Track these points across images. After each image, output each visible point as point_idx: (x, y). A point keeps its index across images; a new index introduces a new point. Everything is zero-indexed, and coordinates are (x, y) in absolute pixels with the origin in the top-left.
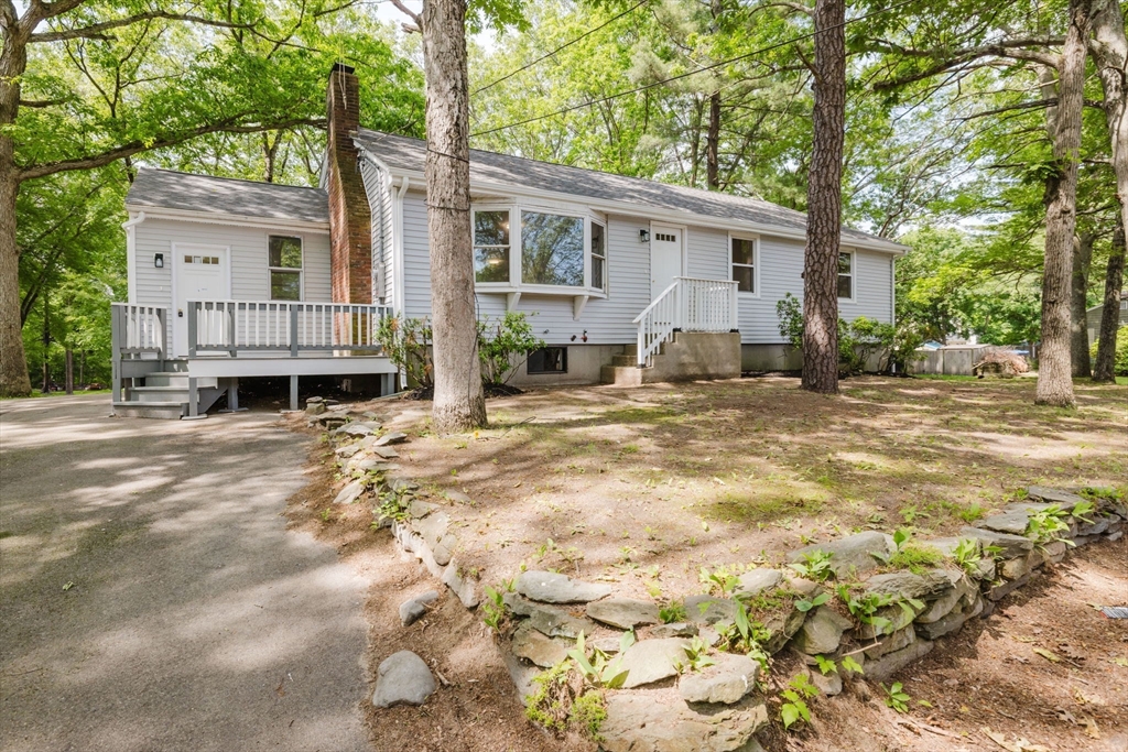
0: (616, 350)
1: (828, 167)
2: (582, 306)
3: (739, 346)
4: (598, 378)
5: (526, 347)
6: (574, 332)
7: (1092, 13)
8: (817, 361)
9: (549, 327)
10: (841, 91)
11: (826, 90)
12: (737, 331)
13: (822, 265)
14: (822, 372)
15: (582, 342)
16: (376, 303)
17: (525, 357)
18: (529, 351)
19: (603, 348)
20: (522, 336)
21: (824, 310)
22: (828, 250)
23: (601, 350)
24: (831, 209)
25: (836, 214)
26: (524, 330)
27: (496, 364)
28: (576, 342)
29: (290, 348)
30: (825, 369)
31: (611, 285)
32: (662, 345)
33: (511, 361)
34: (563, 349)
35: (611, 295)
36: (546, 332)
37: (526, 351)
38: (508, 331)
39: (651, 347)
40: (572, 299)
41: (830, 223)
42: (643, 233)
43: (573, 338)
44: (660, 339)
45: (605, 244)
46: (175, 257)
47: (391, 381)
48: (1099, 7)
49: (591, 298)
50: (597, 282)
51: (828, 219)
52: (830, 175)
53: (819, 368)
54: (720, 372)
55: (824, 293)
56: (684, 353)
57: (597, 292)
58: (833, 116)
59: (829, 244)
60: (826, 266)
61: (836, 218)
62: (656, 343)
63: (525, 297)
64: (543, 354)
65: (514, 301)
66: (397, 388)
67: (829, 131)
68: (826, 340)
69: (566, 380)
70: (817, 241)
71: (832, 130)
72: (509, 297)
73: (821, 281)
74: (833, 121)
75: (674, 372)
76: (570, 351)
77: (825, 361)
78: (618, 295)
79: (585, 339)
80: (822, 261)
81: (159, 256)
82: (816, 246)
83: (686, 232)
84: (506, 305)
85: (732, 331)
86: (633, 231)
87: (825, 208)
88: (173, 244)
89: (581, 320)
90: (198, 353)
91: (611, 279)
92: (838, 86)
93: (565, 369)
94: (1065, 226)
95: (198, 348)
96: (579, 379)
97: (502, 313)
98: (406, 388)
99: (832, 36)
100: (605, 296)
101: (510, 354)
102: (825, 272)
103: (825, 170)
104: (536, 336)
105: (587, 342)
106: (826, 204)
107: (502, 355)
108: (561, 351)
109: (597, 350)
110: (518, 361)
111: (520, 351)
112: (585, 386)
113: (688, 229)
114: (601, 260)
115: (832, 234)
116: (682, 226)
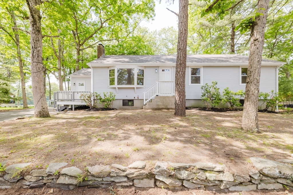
6: (135, 96)
9: (127, 95)
15: (137, 99)
17: (122, 102)
21: (178, 89)
30: (178, 108)
34: (132, 100)
37: (122, 100)
41: (180, 61)
43: (135, 98)
45: (144, 74)
46: (77, 84)
52: (180, 45)
55: (178, 84)
56: (159, 102)
57: (141, 86)
58: (181, 26)
59: (179, 68)
60: (178, 75)
63: (119, 88)
68: (178, 99)
69: (134, 108)
74: (181, 28)
75: (155, 107)
76: (134, 101)
79: (138, 98)
81: (75, 84)
86: (154, 70)
88: (77, 81)
89: (137, 93)
92: (182, 16)
93: (133, 105)
94: (255, 46)
96: (137, 108)
100: (144, 87)
109: (140, 101)
112: (139, 109)
113: (173, 67)
114: (143, 78)
115: (181, 64)
116: (171, 67)
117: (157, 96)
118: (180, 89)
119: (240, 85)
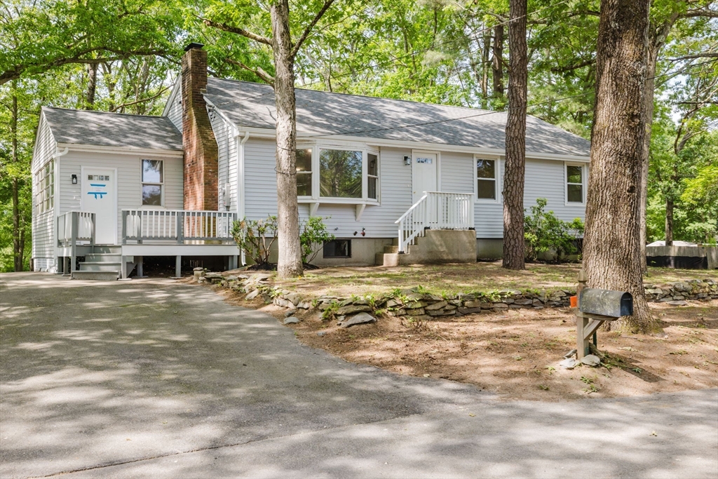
0: (386, 242)
1: (515, 125)
2: (362, 211)
3: (475, 239)
4: (373, 262)
5: (322, 239)
6: (356, 229)
7: (656, 44)
8: (510, 249)
9: (338, 225)
10: (523, 77)
11: (514, 76)
12: (474, 229)
13: (512, 187)
14: (513, 256)
15: (362, 236)
16: (221, 209)
17: (322, 245)
18: (325, 241)
19: (377, 240)
20: (320, 232)
21: (514, 216)
22: (516, 178)
23: (375, 242)
24: (518, 152)
25: (520, 155)
26: (322, 228)
27: (303, 249)
28: (357, 236)
29: (177, 239)
30: (514, 254)
31: (382, 196)
32: (416, 239)
33: (313, 248)
34: (349, 241)
35: (382, 203)
36: (336, 229)
37: (322, 242)
38: (311, 228)
39: (408, 240)
40: (355, 207)
41: (517, 161)
42: (406, 158)
43: (355, 234)
44: (415, 234)
45: (378, 167)
46: (83, 178)
47: (235, 260)
48: (660, 40)
49: (367, 206)
50: (372, 194)
51: (516, 158)
53: (511, 254)
54: (460, 258)
55: (513, 206)
56: (432, 244)
57: (372, 201)
58: (518, 93)
59: (516, 174)
60: (514, 188)
61: (521, 158)
62: (412, 237)
63: (322, 205)
64: (334, 244)
65: (314, 209)
66: (239, 265)
67: (515, 103)
69: (351, 262)
70: (509, 172)
71: (518, 102)
72: (311, 206)
73: (512, 198)
74: (518, 96)
75: (424, 257)
76: (353, 243)
77: (515, 249)
78: (387, 203)
79: (364, 234)
80: (512, 185)
81: (74, 176)
82: (509, 175)
83: (439, 156)
84: (309, 211)
85: (470, 229)
86: (398, 158)
87: (514, 151)
88: (82, 168)
89: (361, 221)
90: (127, 241)
91: (382, 192)
92: (521, 75)
93: (349, 255)
95: (128, 238)
96: (359, 262)
97: (307, 216)
98: (245, 265)
99: (517, 43)
100: (378, 204)
101: (312, 244)
102: (514, 192)
103: (514, 128)
104: (328, 232)
105: (366, 236)
106: (514, 149)
107: (307, 244)
108: (346, 243)
109: (372, 242)
110: (318, 248)
111: (319, 240)
112: (364, 267)
113: (441, 154)
114: (375, 179)
115: (518, 167)
116: (437, 153)
117: (425, 228)
118: (517, 217)
119: (566, 205)
